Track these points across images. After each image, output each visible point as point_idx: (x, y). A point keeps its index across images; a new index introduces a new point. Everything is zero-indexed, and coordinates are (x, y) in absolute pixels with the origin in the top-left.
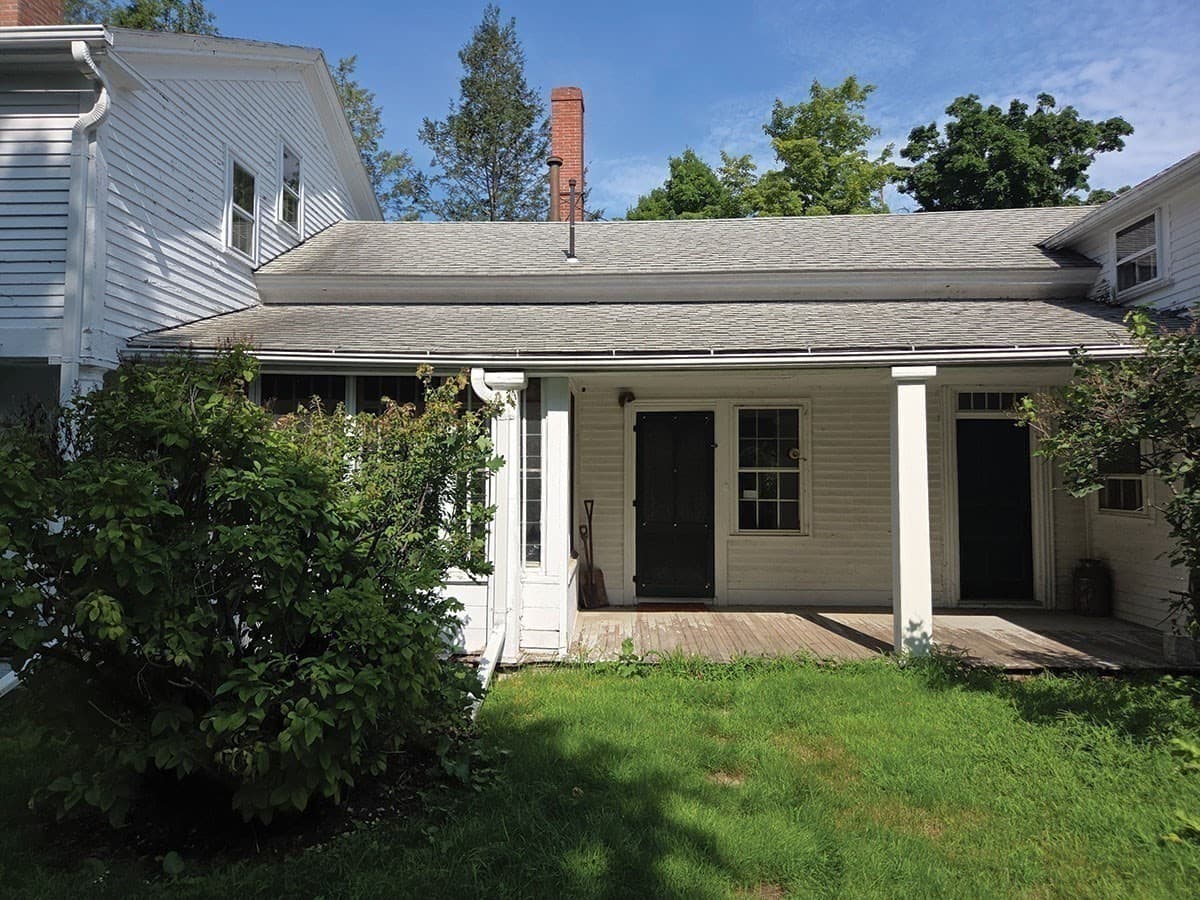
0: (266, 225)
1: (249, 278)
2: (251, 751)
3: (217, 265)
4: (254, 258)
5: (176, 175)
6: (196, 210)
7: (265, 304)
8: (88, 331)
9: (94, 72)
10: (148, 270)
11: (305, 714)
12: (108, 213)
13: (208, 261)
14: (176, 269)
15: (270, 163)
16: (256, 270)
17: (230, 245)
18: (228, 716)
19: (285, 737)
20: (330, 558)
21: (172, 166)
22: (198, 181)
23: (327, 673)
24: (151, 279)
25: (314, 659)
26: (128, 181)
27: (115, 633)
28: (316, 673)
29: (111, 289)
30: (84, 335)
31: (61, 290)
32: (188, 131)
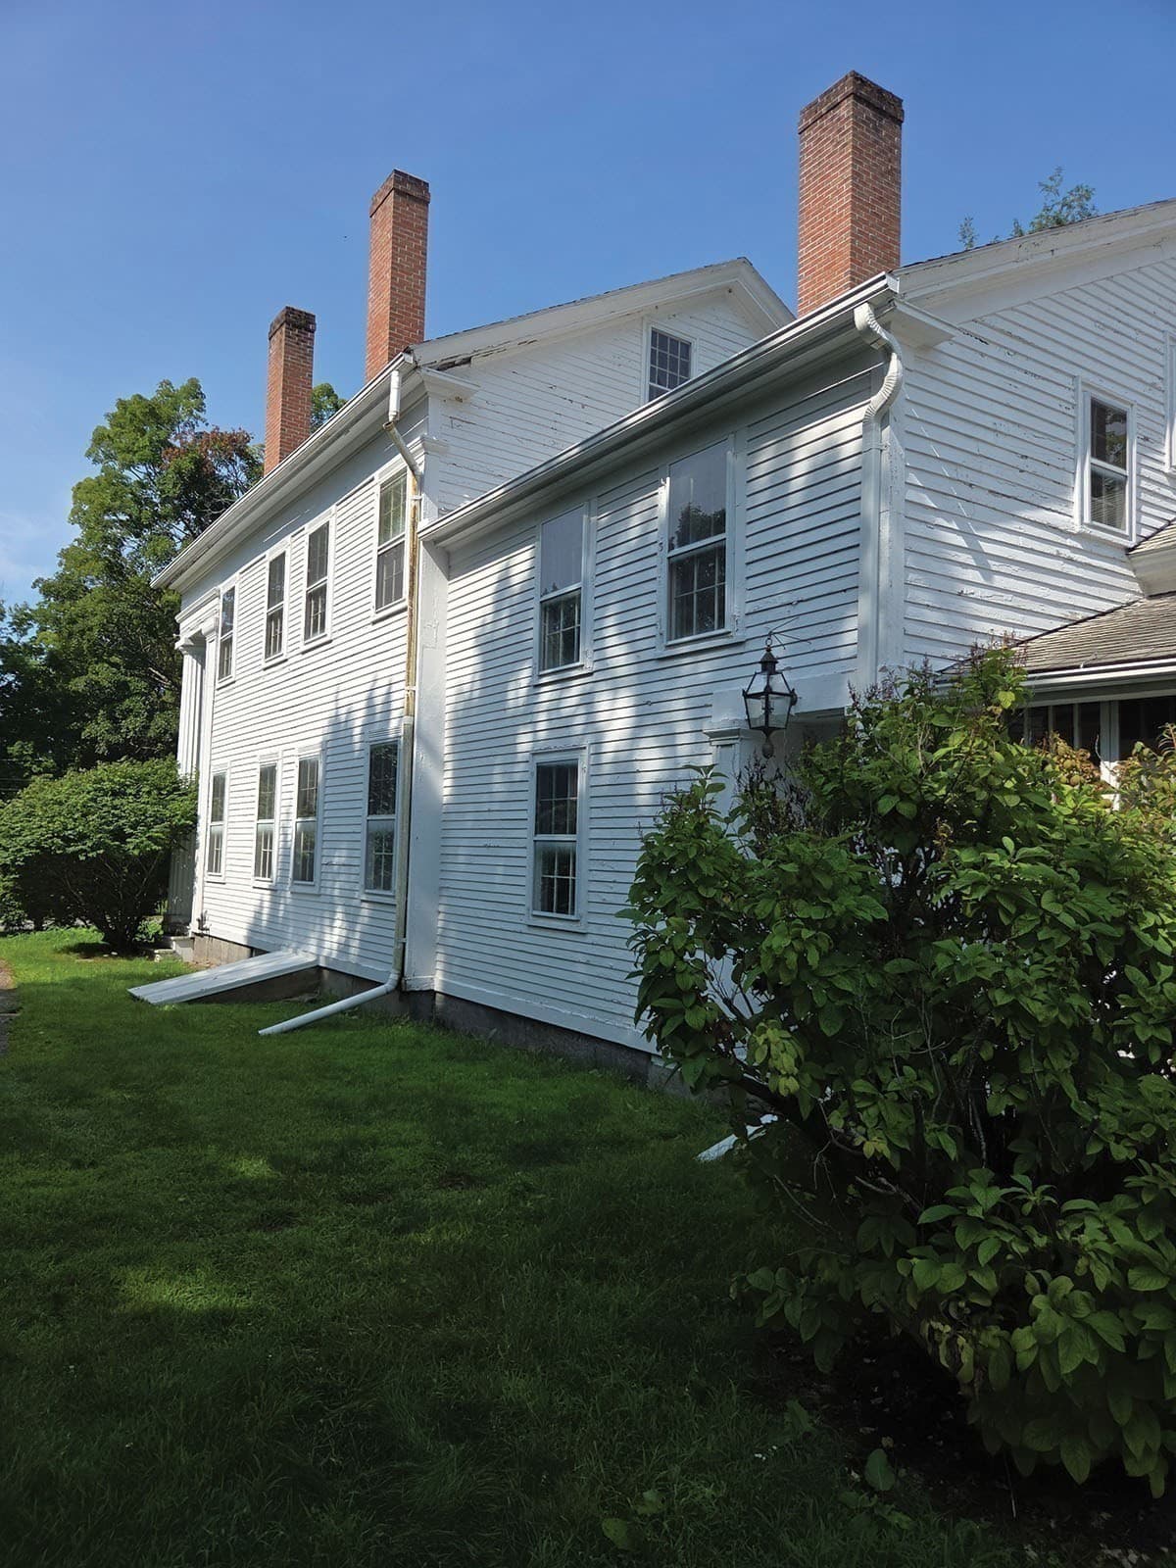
0: (1149, 479)
1: (1121, 563)
2: (975, 1341)
3: (1066, 553)
4: (1129, 532)
5: (1001, 441)
6: (1033, 482)
7: (1151, 597)
8: (884, 669)
9: (880, 338)
10: (965, 577)
11: (1062, 1307)
12: (910, 514)
13: (1053, 550)
14: (1004, 569)
15: (1153, 385)
16: (1133, 549)
17: (1087, 519)
18: (939, 1265)
19: (1024, 1338)
20: (1150, 1016)
21: (995, 431)
22: (1035, 440)
23: (1111, 1240)
24: (967, 589)
25: (1091, 1204)
26: (933, 466)
27: (786, 1088)
28: (1091, 1235)
29: (912, 611)
30: (879, 674)
31: (853, 623)
32: (1019, 376)
